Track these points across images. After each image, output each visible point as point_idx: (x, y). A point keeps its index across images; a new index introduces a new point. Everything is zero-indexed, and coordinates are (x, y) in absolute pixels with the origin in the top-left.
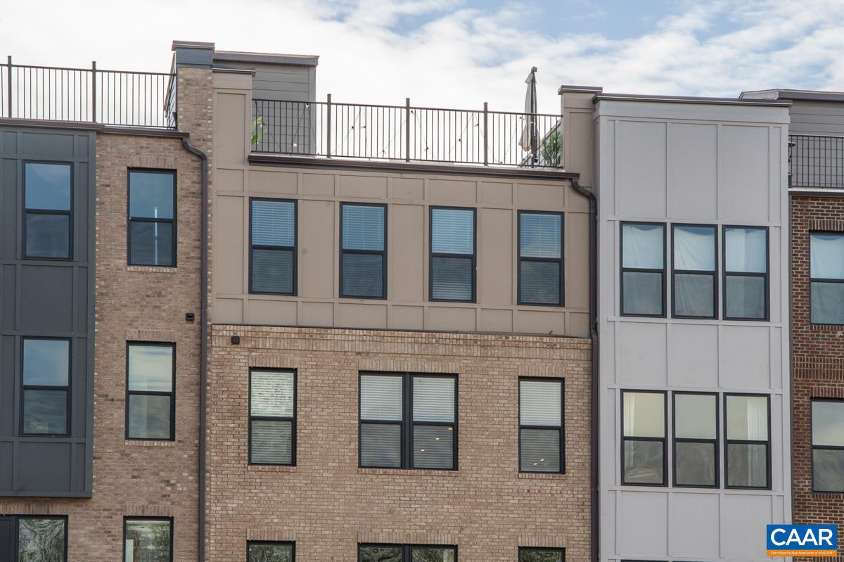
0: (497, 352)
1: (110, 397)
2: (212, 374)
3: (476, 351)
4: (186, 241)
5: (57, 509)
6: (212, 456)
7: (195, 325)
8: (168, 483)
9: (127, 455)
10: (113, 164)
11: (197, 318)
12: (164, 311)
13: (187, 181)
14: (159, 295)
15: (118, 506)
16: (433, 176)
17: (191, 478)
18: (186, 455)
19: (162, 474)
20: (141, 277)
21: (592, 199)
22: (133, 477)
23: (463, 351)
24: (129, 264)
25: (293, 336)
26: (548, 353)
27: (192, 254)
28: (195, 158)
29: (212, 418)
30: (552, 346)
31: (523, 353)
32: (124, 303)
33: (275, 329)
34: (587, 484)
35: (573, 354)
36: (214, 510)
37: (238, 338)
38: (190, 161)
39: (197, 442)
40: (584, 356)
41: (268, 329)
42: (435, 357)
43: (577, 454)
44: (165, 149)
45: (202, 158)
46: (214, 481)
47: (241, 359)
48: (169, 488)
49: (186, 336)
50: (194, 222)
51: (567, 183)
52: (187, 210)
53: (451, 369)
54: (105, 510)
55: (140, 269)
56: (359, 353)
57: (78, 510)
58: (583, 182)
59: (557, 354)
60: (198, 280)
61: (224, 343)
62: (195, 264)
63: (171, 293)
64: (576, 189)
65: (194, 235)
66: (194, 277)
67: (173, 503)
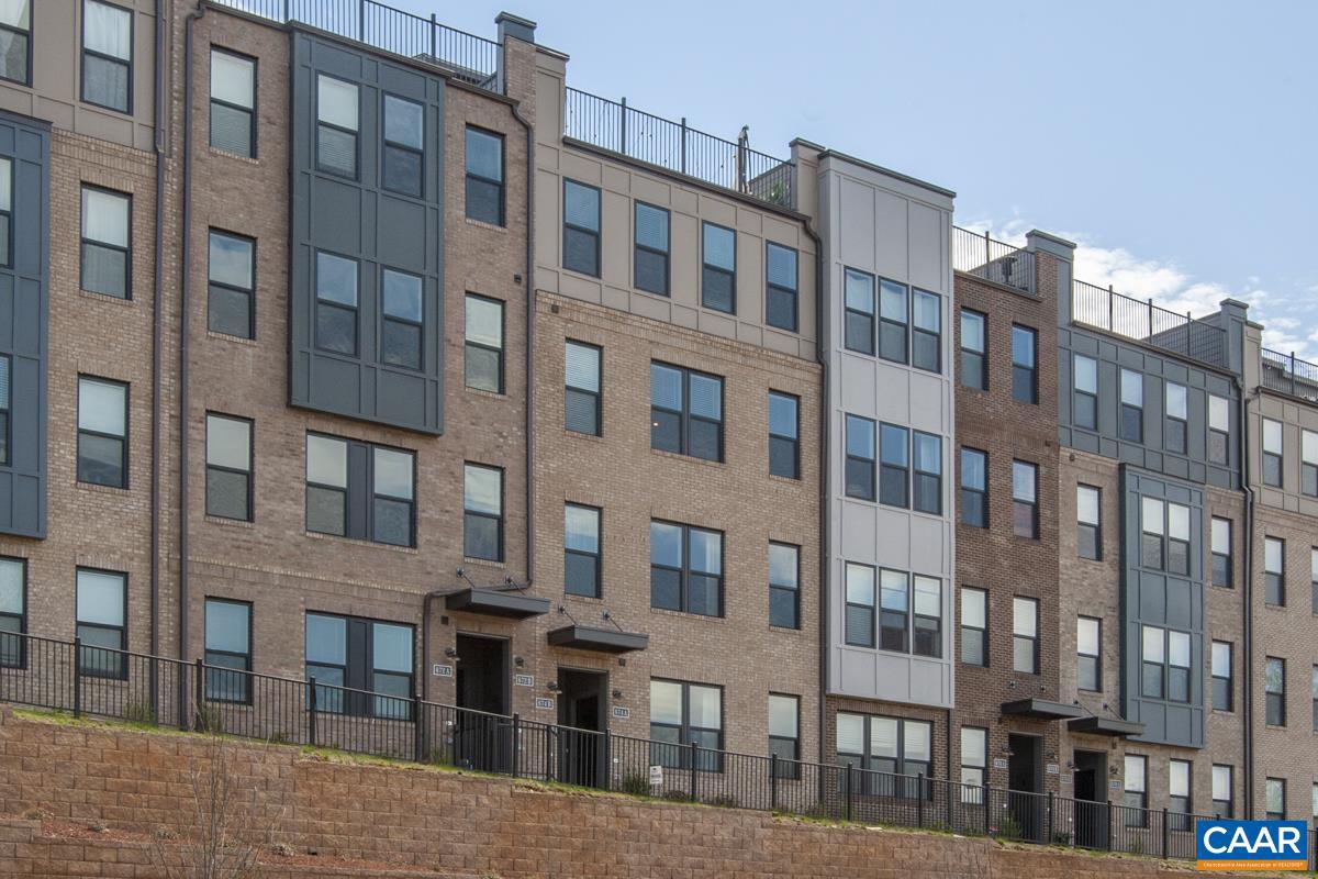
0: (755, 363)
1: (453, 342)
2: (537, 336)
3: (739, 359)
4: (514, 205)
5: (409, 443)
6: (537, 416)
7: (522, 288)
8: (501, 434)
9: (468, 402)
10: (453, 116)
11: (524, 281)
12: (498, 268)
13: (515, 148)
14: (492, 251)
15: (460, 450)
16: (707, 194)
17: (519, 433)
18: (516, 410)
19: (495, 425)
20: (478, 231)
21: (819, 243)
22: (473, 424)
23: (729, 356)
24: (467, 216)
25: (601, 315)
26: (789, 371)
27: (519, 219)
28: (521, 127)
29: (536, 380)
30: (793, 366)
31: (773, 367)
32: (463, 253)
33: (587, 305)
34: (817, 493)
35: (808, 376)
36: (538, 467)
37: (557, 307)
38: (516, 129)
39: (524, 400)
40: (816, 380)
41: (582, 304)
42: (707, 358)
43: (809, 463)
44: (496, 112)
45: (528, 128)
46: (538, 440)
47: (559, 329)
48: (501, 440)
49: (514, 297)
50: (521, 188)
51: (800, 225)
52: (515, 176)
53: (720, 371)
54: (449, 451)
55: (477, 222)
56: (651, 342)
57: (427, 447)
58: (812, 225)
59: (798, 374)
60: (525, 245)
61: (546, 309)
62: (522, 229)
63: (503, 252)
64: (807, 231)
65: (521, 200)
66: (521, 241)
67: (505, 455)
